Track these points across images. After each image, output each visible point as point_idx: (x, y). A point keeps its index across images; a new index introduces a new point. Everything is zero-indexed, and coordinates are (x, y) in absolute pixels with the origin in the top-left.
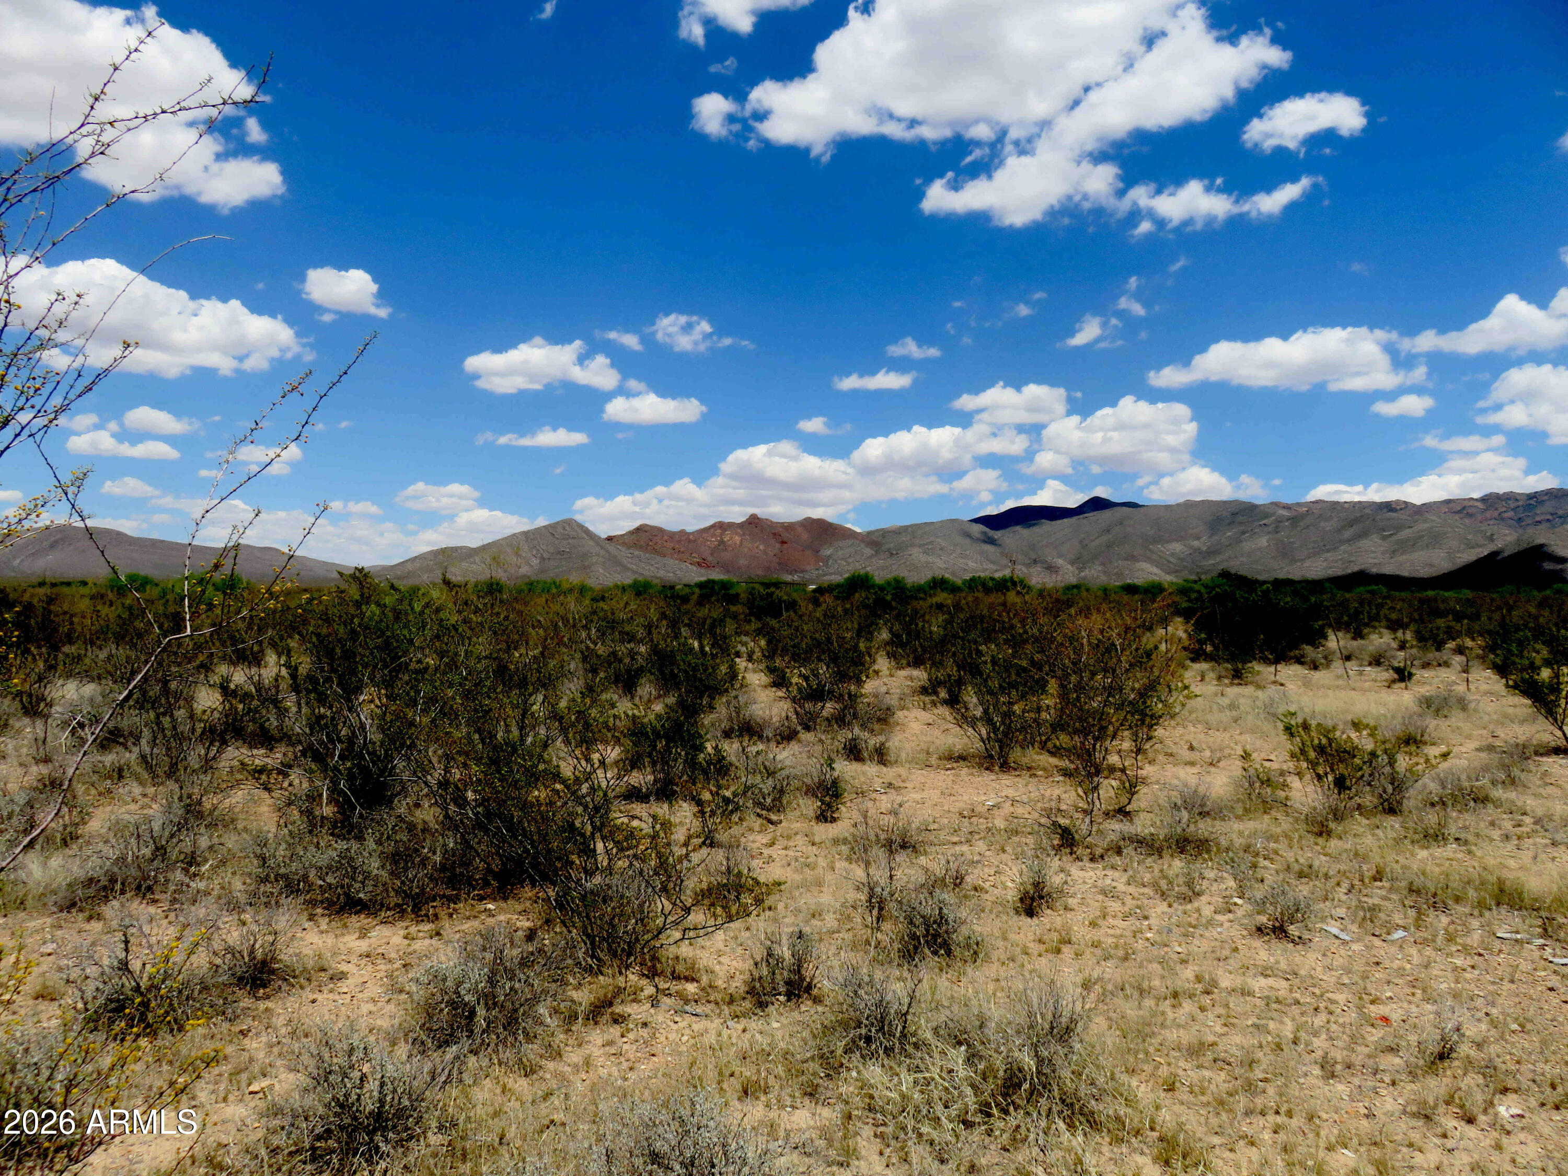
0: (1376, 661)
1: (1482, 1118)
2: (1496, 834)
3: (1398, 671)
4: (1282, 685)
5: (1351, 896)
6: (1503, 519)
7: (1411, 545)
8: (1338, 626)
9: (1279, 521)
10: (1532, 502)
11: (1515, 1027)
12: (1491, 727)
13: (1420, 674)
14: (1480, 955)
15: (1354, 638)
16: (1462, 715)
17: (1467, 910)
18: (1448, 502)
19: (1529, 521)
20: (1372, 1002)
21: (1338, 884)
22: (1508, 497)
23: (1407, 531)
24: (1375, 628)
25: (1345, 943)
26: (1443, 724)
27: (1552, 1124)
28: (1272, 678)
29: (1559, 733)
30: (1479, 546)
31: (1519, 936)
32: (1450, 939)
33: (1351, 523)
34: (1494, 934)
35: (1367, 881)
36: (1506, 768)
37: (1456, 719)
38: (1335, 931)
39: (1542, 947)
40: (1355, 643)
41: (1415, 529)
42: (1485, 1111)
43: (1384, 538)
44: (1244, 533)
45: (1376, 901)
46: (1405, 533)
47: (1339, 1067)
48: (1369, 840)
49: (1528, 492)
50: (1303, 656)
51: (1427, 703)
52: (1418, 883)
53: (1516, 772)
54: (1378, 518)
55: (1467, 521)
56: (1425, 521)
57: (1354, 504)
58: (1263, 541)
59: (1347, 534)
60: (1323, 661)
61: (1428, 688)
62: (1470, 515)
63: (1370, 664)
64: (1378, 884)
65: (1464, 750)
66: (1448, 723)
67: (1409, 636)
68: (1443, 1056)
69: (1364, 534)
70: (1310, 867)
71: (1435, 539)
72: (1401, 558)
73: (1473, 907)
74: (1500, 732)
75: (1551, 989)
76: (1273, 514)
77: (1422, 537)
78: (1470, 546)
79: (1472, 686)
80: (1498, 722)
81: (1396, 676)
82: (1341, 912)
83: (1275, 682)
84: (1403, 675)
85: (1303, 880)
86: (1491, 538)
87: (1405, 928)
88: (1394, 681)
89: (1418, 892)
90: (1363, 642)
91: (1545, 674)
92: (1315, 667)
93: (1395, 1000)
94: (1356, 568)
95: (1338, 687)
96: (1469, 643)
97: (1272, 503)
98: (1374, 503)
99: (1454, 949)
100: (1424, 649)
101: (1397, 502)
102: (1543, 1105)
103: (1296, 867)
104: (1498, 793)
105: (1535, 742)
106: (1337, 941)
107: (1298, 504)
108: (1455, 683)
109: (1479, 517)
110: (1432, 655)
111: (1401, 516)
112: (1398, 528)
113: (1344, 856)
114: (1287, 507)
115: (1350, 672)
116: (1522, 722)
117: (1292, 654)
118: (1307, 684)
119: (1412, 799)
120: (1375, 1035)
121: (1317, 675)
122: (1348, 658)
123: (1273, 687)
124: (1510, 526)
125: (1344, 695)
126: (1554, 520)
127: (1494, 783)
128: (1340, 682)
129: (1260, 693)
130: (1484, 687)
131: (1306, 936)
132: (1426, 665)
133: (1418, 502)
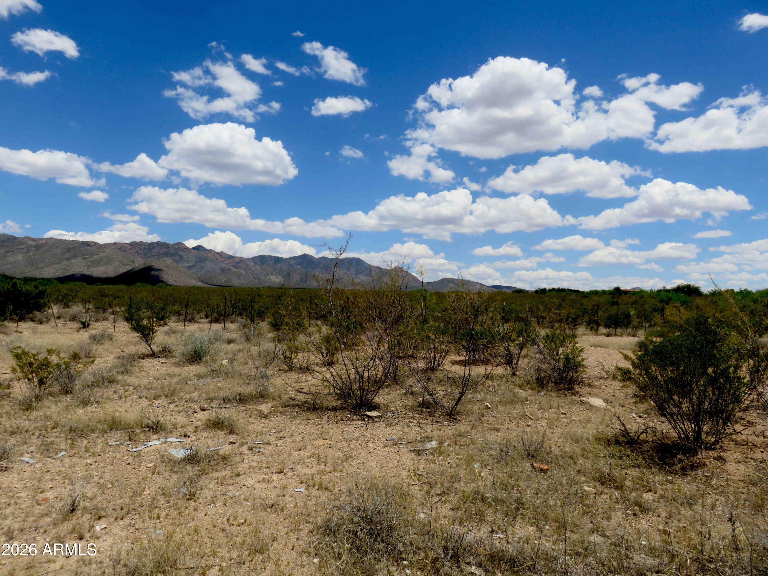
0: (73, 319)
1: (88, 535)
2: (116, 396)
3: (83, 323)
4: (21, 333)
5: (39, 439)
6: (138, 254)
7: (96, 263)
8: (57, 301)
9: (30, 246)
10: (150, 247)
11: (110, 486)
12: (122, 347)
13: (94, 325)
14: (100, 455)
15: (64, 308)
16: (110, 342)
17: (96, 435)
18: (115, 244)
19: (149, 255)
20: (41, 493)
21: (33, 434)
22: (141, 244)
23: (96, 256)
24: (76, 302)
25: (32, 464)
26: (100, 348)
27: (119, 527)
28: (15, 329)
29: (149, 348)
30: (128, 265)
31: (118, 443)
32: (87, 450)
33: (69, 250)
34: (107, 444)
35: (49, 430)
36: (124, 365)
37: (107, 345)
38: (27, 459)
39: (128, 445)
40: (64, 310)
41: (100, 256)
42: (89, 531)
43: (85, 259)
44: (8, 252)
45: (52, 439)
46: (94, 257)
47: (16, 533)
48: (53, 408)
49: (149, 242)
50: (34, 317)
51: (94, 338)
52: (74, 426)
53: (129, 367)
54: (82, 249)
55: (122, 253)
56: (104, 252)
57: (70, 241)
58: (20, 257)
59: (66, 256)
60: (45, 319)
61: (96, 331)
62: (124, 251)
63: (70, 320)
64: (55, 430)
65: (108, 359)
66: (103, 347)
67: (91, 306)
68: (73, 511)
69: (75, 256)
70: (18, 428)
71: (108, 261)
72: (92, 269)
73: (99, 434)
74: (125, 350)
75: (129, 464)
76: (26, 243)
77: (103, 259)
78: (124, 265)
79: (117, 329)
80: (125, 345)
81: (82, 326)
82: (32, 449)
83: (17, 331)
84: (85, 325)
85: (13, 436)
86: (133, 262)
87: (65, 450)
88: (80, 328)
89: (74, 431)
90: (68, 309)
91: (145, 322)
92: (41, 323)
93: (54, 488)
94: (70, 273)
95: (51, 332)
96: (118, 309)
97: (26, 237)
98: (80, 241)
99: (88, 455)
100: (97, 313)
101: (91, 242)
102: (116, 519)
103: (10, 430)
104: (120, 377)
105: (139, 353)
106: (28, 465)
107: (40, 239)
108: (109, 328)
109: (128, 252)
110: (101, 315)
111: (93, 249)
112: (91, 255)
113: (39, 419)
114: (34, 240)
115: (58, 324)
116: (136, 344)
117: (28, 316)
118: (35, 331)
119: (78, 385)
120: (38, 510)
121: (41, 328)
122: (59, 318)
123: (15, 334)
124: (141, 257)
125: (53, 336)
126: (159, 256)
127: (117, 373)
128: (53, 330)
129: (5, 338)
130: (122, 329)
131: (10, 466)
132: (97, 320)
133: (101, 243)
